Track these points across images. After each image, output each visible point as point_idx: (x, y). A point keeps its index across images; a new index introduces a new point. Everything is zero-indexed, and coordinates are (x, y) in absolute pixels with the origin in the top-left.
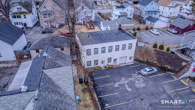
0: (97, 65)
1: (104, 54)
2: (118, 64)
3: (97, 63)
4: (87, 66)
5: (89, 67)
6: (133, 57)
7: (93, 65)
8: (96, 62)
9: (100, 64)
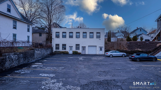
0: (64, 50)
1: (71, 39)
2: (87, 53)
3: (65, 48)
4: (56, 49)
5: (58, 50)
6: (104, 48)
7: (61, 49)
8: (64, 46)
9: (68, 50)
